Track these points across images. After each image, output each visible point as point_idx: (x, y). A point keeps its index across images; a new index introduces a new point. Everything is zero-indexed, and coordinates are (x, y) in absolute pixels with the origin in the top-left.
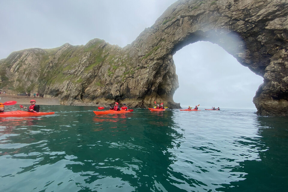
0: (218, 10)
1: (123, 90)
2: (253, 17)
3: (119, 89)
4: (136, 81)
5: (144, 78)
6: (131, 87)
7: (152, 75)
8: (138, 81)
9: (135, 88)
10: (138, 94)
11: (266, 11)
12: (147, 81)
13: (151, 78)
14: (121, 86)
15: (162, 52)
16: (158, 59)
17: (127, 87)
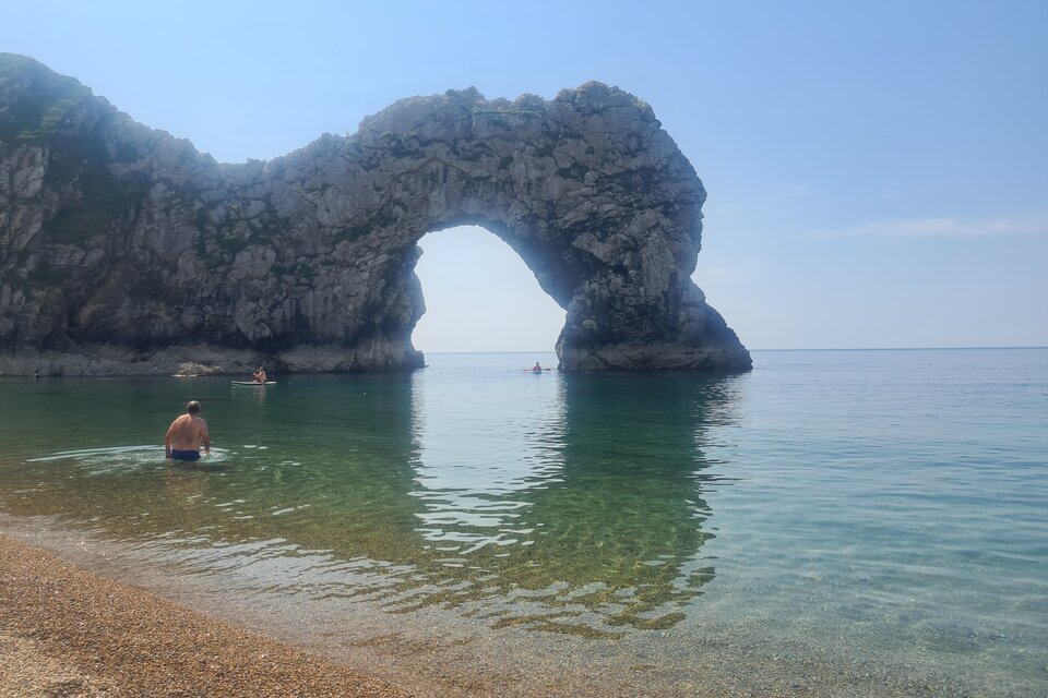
0: (512, 184)
1: (284, 320)
2: (559, 221)
3: (265, 317)
4: (326, 299)
5: (357, 294)
6: (310, 314)
7: (378, 289)
8: (335, 298)
9: (328, 319)
10: (341, 333)
11: (575, 217)
12: (366, 302)
13: (376, 295)
14: (271, 310)
15: (401, 237)
16: (390, 252)
17: (298, 311)
